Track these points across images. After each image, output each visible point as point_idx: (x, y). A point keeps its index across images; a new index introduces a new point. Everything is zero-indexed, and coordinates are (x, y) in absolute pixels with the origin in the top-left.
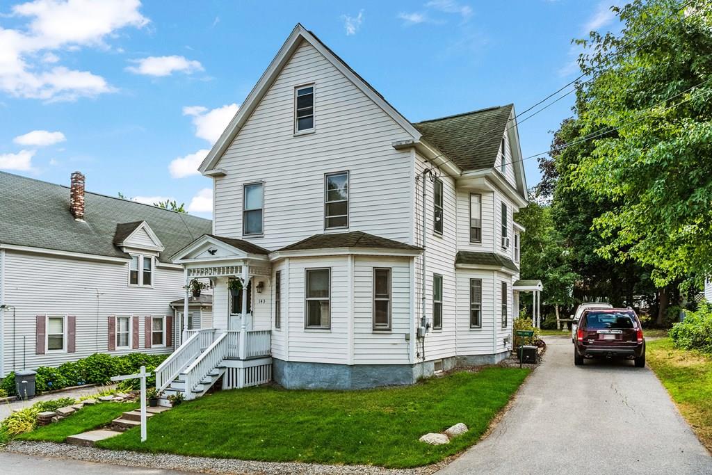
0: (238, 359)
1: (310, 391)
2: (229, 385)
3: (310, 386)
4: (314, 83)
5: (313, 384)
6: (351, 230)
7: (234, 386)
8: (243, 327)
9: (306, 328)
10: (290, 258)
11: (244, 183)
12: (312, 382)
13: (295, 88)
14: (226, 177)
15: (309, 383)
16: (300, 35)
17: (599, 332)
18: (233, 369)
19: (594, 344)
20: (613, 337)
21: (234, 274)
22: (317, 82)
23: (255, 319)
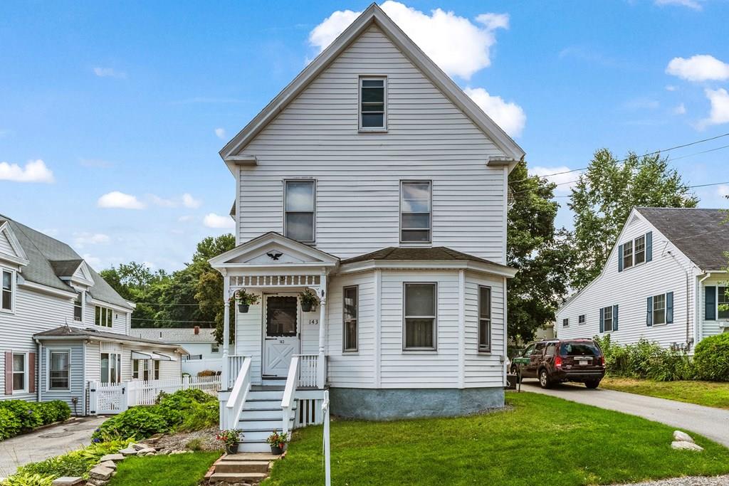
0: (315, 388)
1: (409, 420)
2: (301, 421)
3: (409, 415)
4: (386, 76)
5: (413, 413)
6: (434, 245)
7: (310, 423)
8: (321, 349)
9: (403, 350)
10: (382, 270)
11: (285, 178)
12: (411, 411)
13: (360, 77)
14: (257, 168)
15: (407, 412)
16: (374, 16)
17: (576, 358)
18: (308, 401)
19: (571, 369)
20: (585, 363)
21: (307, 285)
22: (389, 76)
23: (304, 343)
